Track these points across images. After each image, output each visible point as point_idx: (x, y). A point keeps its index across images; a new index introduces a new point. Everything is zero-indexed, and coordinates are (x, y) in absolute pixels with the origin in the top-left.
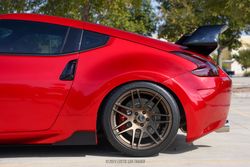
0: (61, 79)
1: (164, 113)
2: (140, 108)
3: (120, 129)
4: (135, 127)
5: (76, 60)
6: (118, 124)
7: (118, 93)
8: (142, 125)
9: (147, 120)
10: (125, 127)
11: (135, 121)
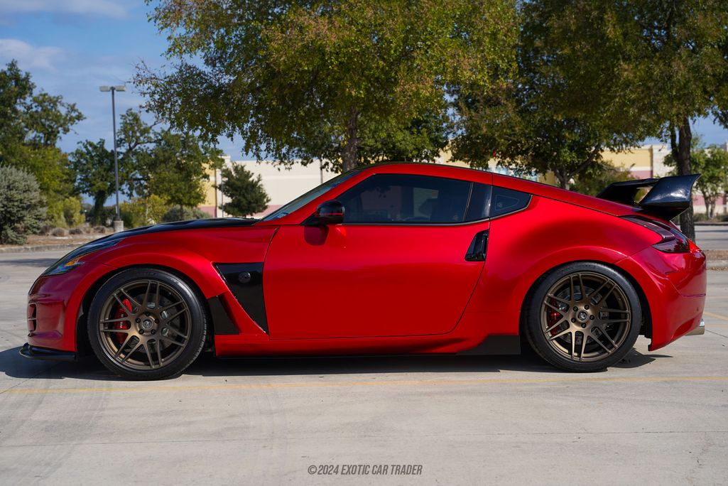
0: (467, 260)
1: (617, 307)
2: (581, 300)
3: (554, 332)
4: (574, 329)
5: (487, 231)
6: (550, 324)
7: (552, 279)
8: (583, 325)
9: (592, 318)
10: (559, 329)
11: (574, 320)
